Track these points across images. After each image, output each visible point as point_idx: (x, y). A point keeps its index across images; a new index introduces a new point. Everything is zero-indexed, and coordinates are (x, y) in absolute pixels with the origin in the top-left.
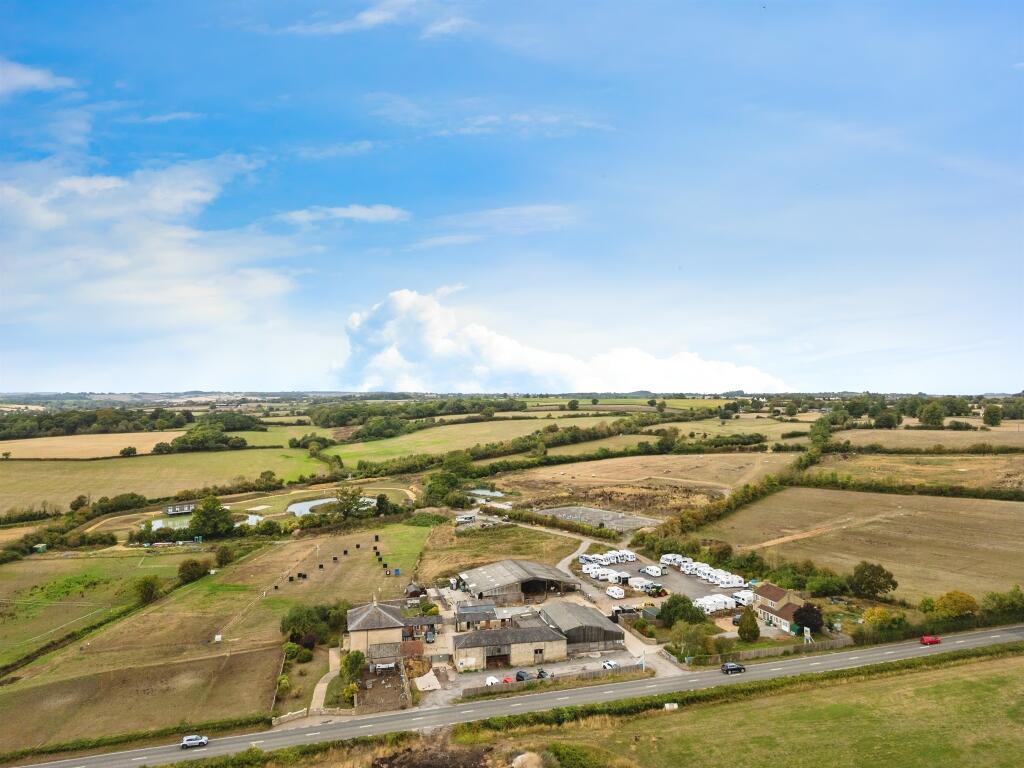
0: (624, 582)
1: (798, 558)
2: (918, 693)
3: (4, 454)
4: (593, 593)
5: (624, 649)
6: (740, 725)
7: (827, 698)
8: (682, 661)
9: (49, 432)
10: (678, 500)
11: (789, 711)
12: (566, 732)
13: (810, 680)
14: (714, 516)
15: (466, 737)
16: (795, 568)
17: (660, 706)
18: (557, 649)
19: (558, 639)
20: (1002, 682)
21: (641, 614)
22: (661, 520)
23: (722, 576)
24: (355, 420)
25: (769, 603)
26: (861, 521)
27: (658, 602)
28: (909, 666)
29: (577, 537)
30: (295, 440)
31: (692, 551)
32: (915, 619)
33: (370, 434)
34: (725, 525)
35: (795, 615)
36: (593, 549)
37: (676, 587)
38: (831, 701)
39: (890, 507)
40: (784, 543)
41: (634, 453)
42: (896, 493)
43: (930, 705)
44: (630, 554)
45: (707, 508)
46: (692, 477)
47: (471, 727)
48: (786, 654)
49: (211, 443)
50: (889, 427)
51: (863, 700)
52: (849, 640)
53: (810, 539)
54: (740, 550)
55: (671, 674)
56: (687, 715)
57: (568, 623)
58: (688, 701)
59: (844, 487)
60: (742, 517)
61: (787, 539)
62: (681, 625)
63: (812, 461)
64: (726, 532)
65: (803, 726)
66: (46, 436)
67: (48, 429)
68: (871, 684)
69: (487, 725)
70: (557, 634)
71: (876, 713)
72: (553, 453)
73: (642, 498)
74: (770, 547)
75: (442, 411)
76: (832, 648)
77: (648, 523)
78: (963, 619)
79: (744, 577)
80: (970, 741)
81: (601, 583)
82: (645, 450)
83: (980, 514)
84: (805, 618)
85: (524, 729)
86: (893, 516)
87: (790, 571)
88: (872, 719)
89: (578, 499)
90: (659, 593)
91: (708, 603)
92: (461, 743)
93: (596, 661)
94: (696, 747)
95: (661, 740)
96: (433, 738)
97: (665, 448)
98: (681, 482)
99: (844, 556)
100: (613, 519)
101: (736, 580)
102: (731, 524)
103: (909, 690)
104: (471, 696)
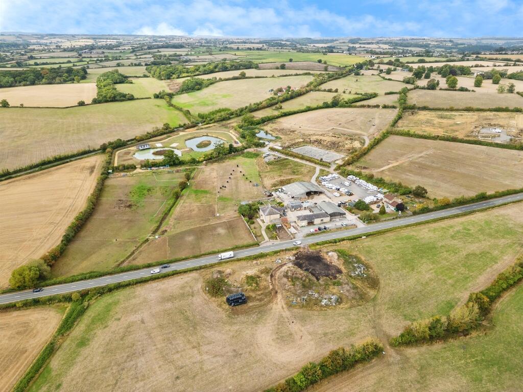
0: (338, 190)
2: (429, 231)
3: (21, 105)
4: (329, 194)
5: (345, 217)
6: (383, 242)
7: (405, 233)
8: (364, 222)
10: (349, 146)
11: (395, 237)
12: (338, 245)
13: (401, 228)
14: (363, 153)
15: (313, 248)
16: (395, 184)
17: (361, 237)
18: (327, 219)
19: (327, 216)
20: (451, 227)
21: (347, 204)
22: (344, 157)
23: (370, 187)
25: (388, 200)
26: (416, 156)
27: (352, 199)
28: (427, 222)
29: (314, 165)
30: (156, 94)
31: (359, 175)
32: (431, 205)
33: (189, 89)
34: (367, 158)
35: (396, 206)
36: (321, 172)
37: (356, 191)
38: (406, 234)
39: (428, 148)
40: (389, 168)
41: (321, 107)
42: (431, 139)
43: (431, 234)
44: (337, 175)
45: (360, 150)
46: (350, 127)
47: (313, 245)
48: (394, 219)
50: (434, 89)
51: (414, 233)
52: (411, 213)
53: (399, 166)
55: (362, 227)
56: (368, 239)
58: (368, 235)
59: (412, 136)
61: (390, 166)
63: (400, 117)
64: (368, 162)
65: (398, 242)
67: (20, 82)
68: (416, 228)
69: (317, 244)
71: (418, 238)
73: (334, 143)
74: (385, 171)
75: (216, 70)
76: (406, 216)
77: (339, 158)
79: (378, 186)
80: (440, 245)
81: (331, 190)
82: (326, 106)
83: (460, 152)
84: (400, 208)
85: (327, 245)
86: (428, 153)
87: (394, 186)
88: (416, 239)
89: (307, 143)
90: (351, 195)
91: (369, 200)
92: (313, 249)
93: (338, 222)
94: (372, 249)
95: (363, 247)
96: (304, 248)
97: (335, 104)
98: (347, 132)
99: (410, 175)
100: (326, 155)
101: (375, 188)
102: (370, 157)
103: (427, 230)
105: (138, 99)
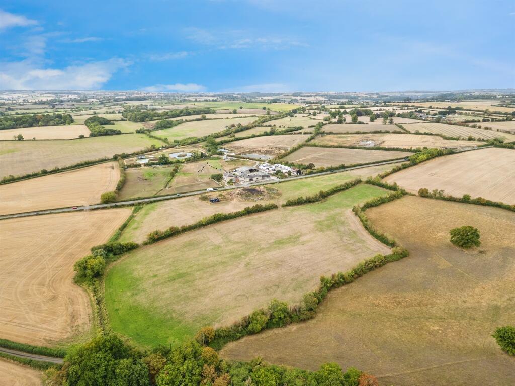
0: (268, 169)
1: (300, 163)
3: (33, 139)
4: (263, 171)
5: (270, 178)
7: (299, 181)
8: (279, 178)
9: (21, 126)
10: (277, 152)
12: (265, 186)
13: (297, 180)
14: (286, 155)
15: (252, 187)
16: (299, 165)
17: (276, 183)
18: (260, 178)
21: (272, 173)
22: (274, 157)
23: (286, 167)
24: (147, 119)
25: (294, 170)
26: (317, 155)
27: (275, 172)
29: (255, 161)
30: (138, 130)
31: (281, 163)
32: (315, 171)
33: (162, 127)
34: (288, 157)
35: (297, 172)
36: (260, 164)
37: (277, 169)
39: (324, 151)
41: (262, 135)
44: (268, 164)
45: (284, 154)
46: (280, 144)
48: (295, 177)
49: (109, 132)
50: (341, 123)
51: (303, 181)
52: (304, 174)
53: (305, 160)
54: (290, 162)
55: (278, 180)
56: (280, 184)
57: (261, 175)
58: (280, 182)
59: (317, 146)
60: (292, 155)
62: (279, 174)
63: (313, 138)
65: (294, 184)
66: (20, 128)
69: (254, 186)
70: (260, 176)
71: (305, 182)
72: (238, 135)
73: (268, 151)
74: (296, 162)
75: (182, 114)
76: (301, 176)
77: (271, 158)
78: (322, 171)
81: (264, 169)
82: (266, 134)
84: (299, 172)
85: (259, 186)
86: (324, 154)
89: (252, 152)
90: (275, 170)
91: (284, 171)
93: (266, 179)
94: (282, 186)
95: (277, 186)
96: (247, 187)
97: (272, 133)
98: (278, 146)
99: (308, 162)
100: (263, 157)
101: (289, 168)
104: (250, 184)
105: (124, 133)
